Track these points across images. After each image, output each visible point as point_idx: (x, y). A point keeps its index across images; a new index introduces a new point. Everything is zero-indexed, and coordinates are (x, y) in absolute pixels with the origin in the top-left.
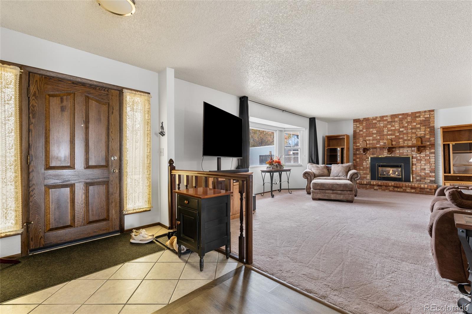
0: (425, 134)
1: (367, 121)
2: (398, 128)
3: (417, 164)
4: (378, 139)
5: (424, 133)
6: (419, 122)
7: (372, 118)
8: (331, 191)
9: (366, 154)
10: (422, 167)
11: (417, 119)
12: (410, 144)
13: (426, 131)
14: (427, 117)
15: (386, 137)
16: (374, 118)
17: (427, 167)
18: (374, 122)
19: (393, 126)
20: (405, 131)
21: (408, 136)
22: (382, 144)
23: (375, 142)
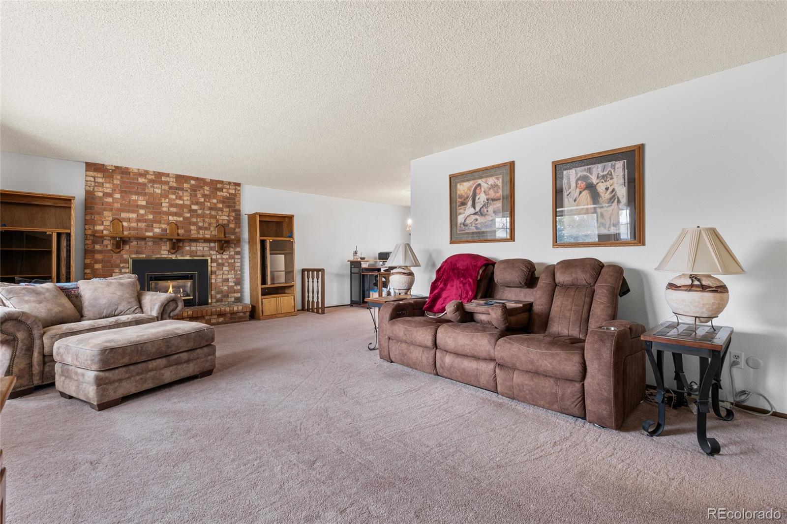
0: (229, 221)
1: (125, 176)
2: (188, 203)
3: (217, 273)
4: (150, 220)
5: (228, 218)
6: (222, 199)
7: (136, 171)
9: (120, 251)
10: (225, 277)
11: (219, 193)
12: (208, 236)
13: (231, 216)
14: (232, 194)
15: (165, 218)
16: (140, 171)
17: (231, 277)
18: (141, 180)
19: (180, 198)
20: (200, 212)
21: (204, 221)
22: (157, 230)
23: (142, 225)
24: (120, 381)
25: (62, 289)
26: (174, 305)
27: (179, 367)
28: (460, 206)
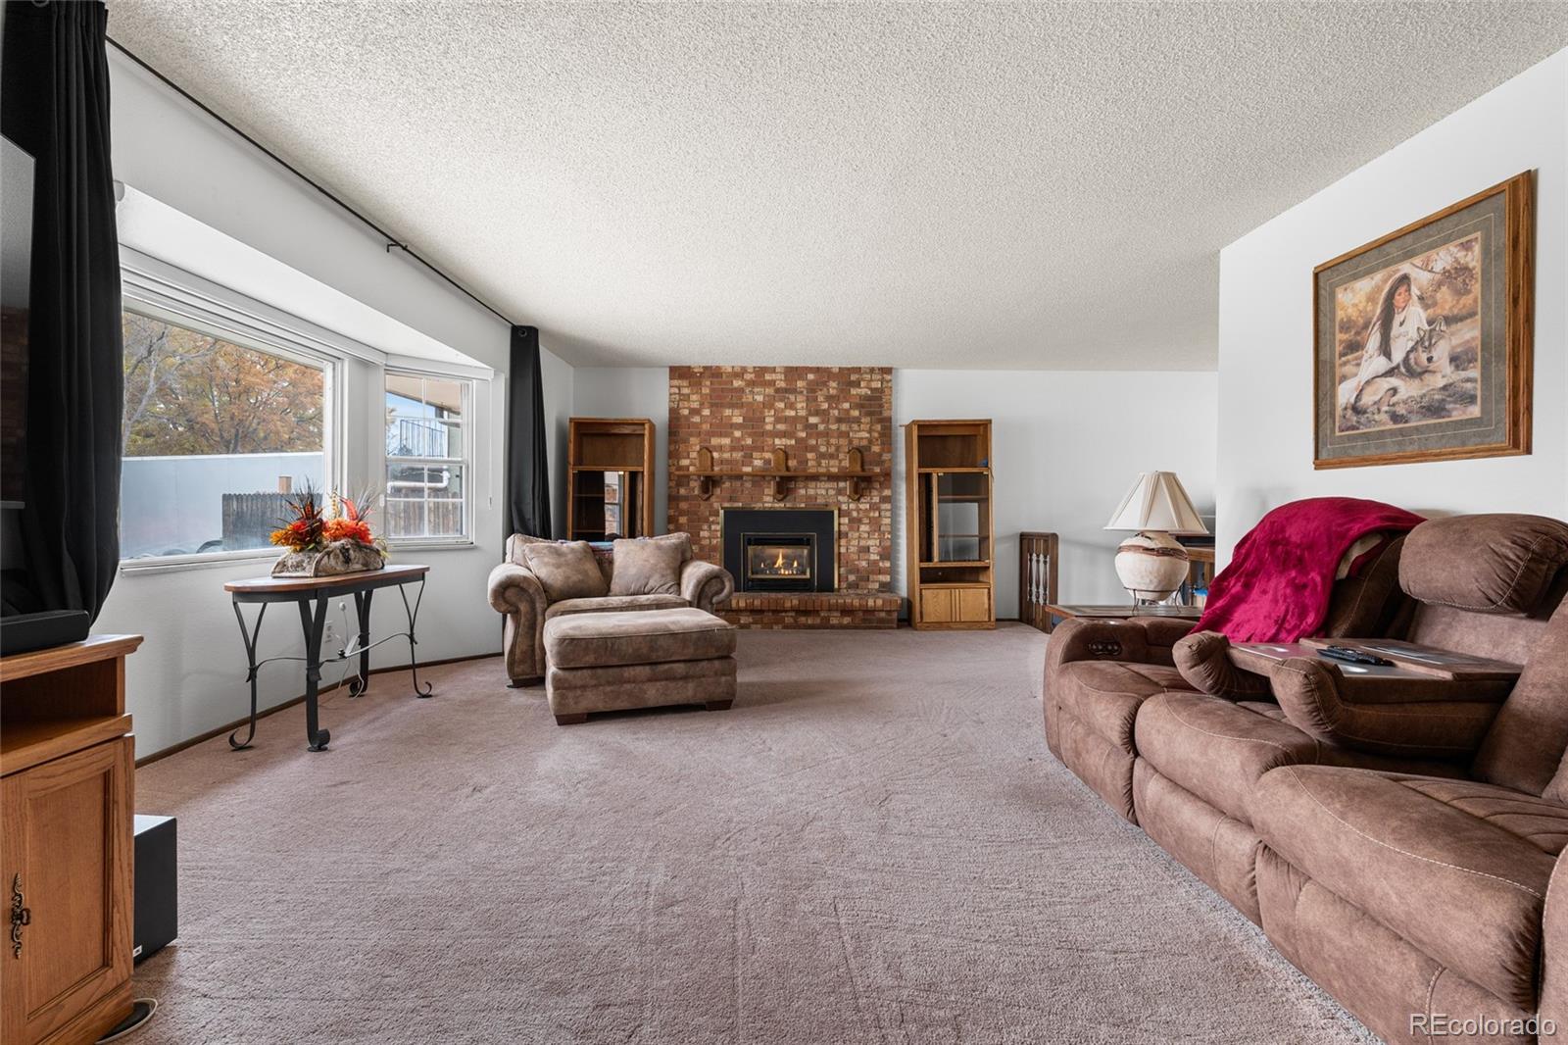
0: (870, 441)
1: (715, 380)
2: (803, 413)
3: (850, 535)
4: (748, 446)
5: (867, 435)
6: (858, 401)
7: (730, 370)
8: (647, 668)
9: (708, 499)
10: (863, 543)
11: (853, 391)
12: (835, 470)
13: (874, 431)
14: (876, 389)
15: (770, 441)
16: (735, 369)
17: (873, 543)
18: (737, 383)
19: (791, 406)
20: (821, 427)
21: (828, 444)
22: (758, 463)
23: (738, 455)
24: (584, 687)
25: (594, 550)
26: (719, 586)
27: (672, 685)
28: (1345, 355)
